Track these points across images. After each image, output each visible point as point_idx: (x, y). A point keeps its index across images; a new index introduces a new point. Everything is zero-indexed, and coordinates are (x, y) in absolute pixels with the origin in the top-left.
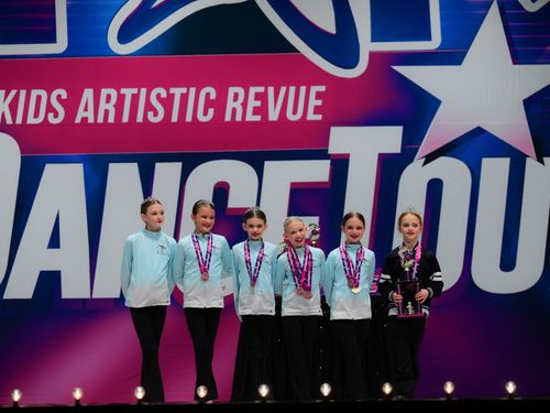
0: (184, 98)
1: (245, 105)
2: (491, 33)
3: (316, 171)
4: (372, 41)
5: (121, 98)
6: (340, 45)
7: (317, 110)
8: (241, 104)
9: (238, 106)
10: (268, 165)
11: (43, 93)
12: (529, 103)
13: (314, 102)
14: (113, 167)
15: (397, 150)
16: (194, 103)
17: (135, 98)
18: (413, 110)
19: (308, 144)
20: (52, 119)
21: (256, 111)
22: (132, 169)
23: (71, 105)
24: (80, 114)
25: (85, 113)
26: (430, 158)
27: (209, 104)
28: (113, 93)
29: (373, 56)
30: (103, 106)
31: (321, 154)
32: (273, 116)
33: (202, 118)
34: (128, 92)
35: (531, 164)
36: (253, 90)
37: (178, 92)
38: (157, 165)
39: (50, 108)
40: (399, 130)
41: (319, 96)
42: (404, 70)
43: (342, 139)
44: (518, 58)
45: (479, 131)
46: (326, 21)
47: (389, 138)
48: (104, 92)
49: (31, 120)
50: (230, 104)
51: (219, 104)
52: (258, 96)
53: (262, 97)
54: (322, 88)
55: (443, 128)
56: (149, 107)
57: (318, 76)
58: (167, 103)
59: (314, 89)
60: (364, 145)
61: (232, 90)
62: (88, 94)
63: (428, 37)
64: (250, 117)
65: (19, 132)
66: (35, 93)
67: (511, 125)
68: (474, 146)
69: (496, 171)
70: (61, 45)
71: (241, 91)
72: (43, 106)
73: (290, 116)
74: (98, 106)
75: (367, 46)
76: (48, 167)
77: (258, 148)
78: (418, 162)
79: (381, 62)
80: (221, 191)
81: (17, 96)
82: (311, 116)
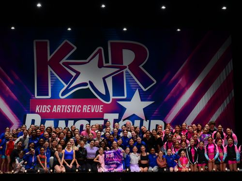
0: (75, 107)
1: (87, 109)
2: (137, 95)
3: (101, 122)
4: (113, 96)
5: (62, 107)
6: (106, 97)
7: (101, 110)
8: (86, 109)
9: (85, 109)
10: (91, 121)
11: (46, 106)
12: (144, 109)
13: (101, 109)
14: (60, 121)
15: (118, 118)
16: (77, 108)
17: (65, 107)
18: (121, 110)
19: (99, 117)
20: (47, 111)
21: (89, 110)
22: (64, 121)
23: (51, 109)
24: (53, 110)
25: (54, 110)
26: (124, 120)
27: (79, 109)
28: (60, 106)
29: (113, 99)
30: (58, 109)
31: (102, 119)
32: (93, 111)
33: (78, 111)
34: (63, 106)
35: (144, 121)
36: (89, 106)
37: (73, 106)
38: (69, 121)
39: (47, 109)
40: (118, 114)
41: (102, 107)
42: (119, 102)
43: (107, 116)
44: (142, 100)
45: (134, 115)
46: (103, 92)
47: (116, 116)
48: (58, 106)
49: (43, 112)
50: (84, 109)
51: (82, 109)
52: (89, 107)
53: (90, 107)
54: (102, 106)
55: (127, 114)
56: (67, 109)
57: (101, 103)
58: (71, 108)
59: (101, 106)
60: (111, 117)
61: (84, 106)
62: (55, 106)
63: (124, 96)
64: (88, 111)
65: (40, 114)
66: (44, 106)
67: (141, 114)
68: (133, 118)
69: (137, 123)
70: (50, 96)
71: (86, 106)
72: (45, 109)
73: (96, 111)
74: (57, 109)
75: (112, 97)
76: (46, 121)
77: (89, 117)
78: (122, 121)
79: (115, 101)
80: (82, 126)
81: (40, 107)
82: (100, 111)
